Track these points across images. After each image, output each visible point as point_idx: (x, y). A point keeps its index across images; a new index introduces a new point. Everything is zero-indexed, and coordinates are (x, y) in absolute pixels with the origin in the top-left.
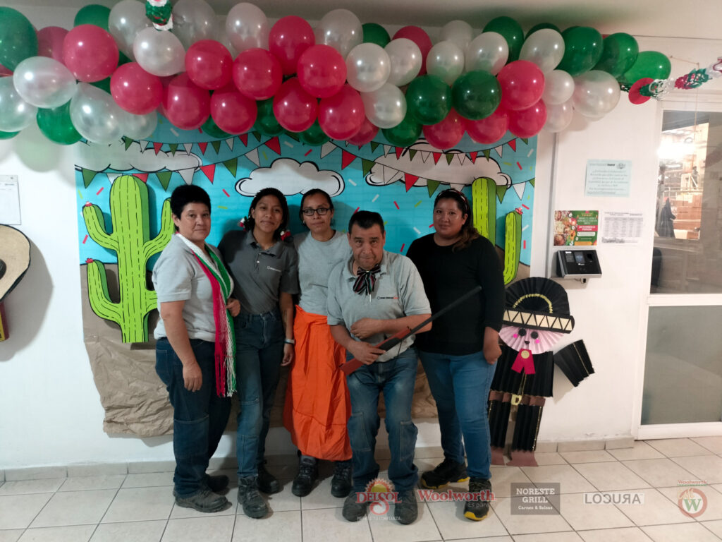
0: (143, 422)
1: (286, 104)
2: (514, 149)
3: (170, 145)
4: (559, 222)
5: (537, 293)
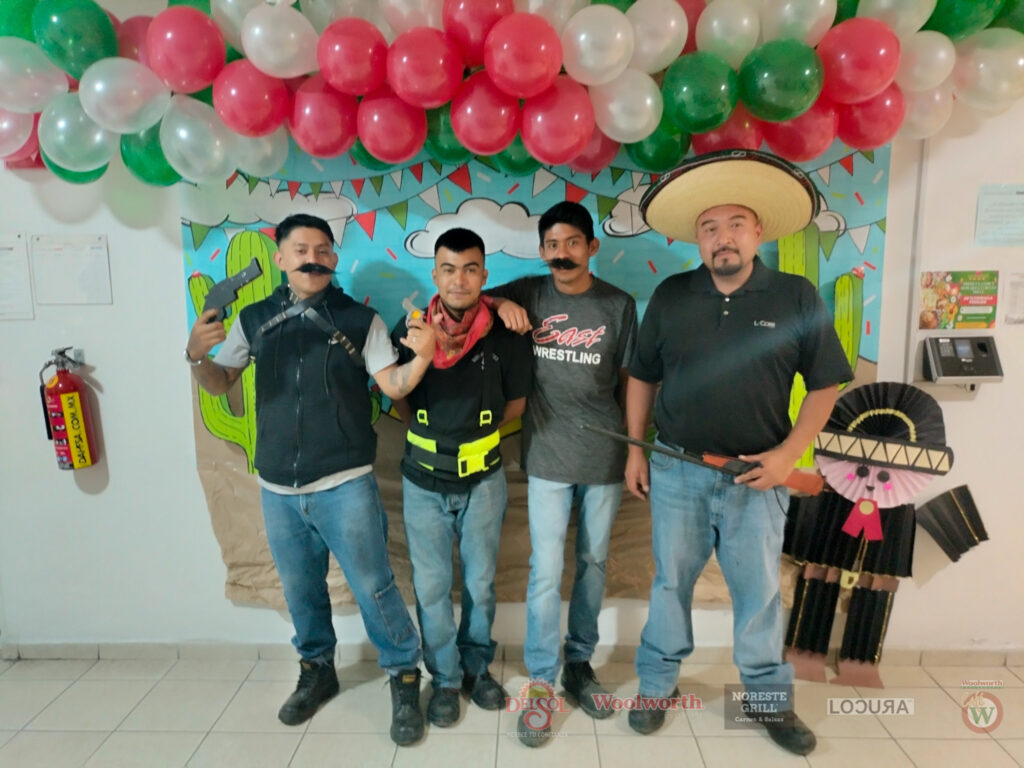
0: (278, 588)
1: (469, 110)
2: (851, 171)
5: (889, 407)
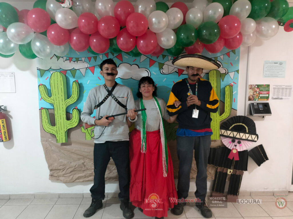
0: (65, 177)
4: (251, 90)
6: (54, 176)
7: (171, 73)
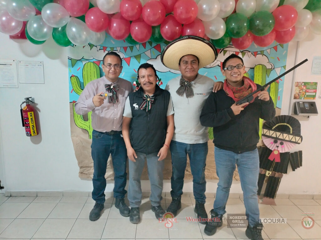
1: (167, 27)
2: (276, 51)
3: (110, 47)
4: (297, 87)
5: (286, 123)
6: (84, 173)
7: (213, 66)
